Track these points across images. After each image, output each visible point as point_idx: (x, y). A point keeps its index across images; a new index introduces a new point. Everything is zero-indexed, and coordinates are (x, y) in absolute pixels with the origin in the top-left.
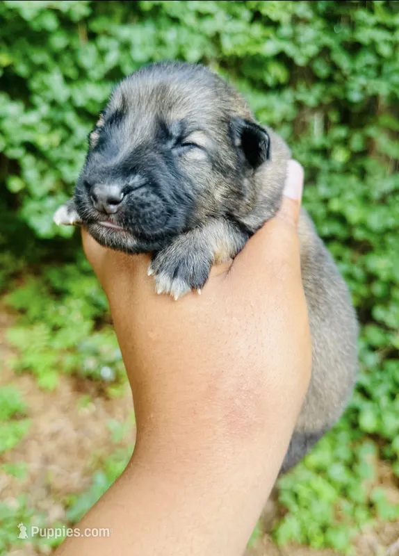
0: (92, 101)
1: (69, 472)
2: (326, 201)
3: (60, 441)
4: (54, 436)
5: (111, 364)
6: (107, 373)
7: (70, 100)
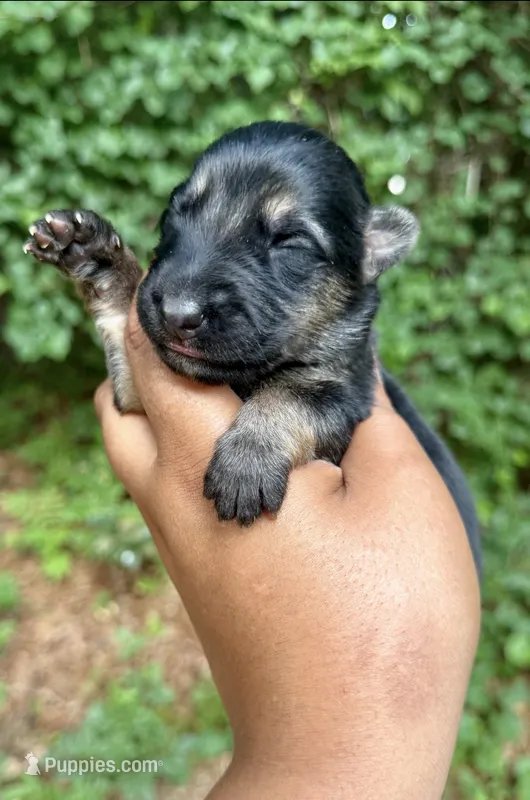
0: (104, 155)
1: (66, 699)
2: (477, 300)
3: (62, 653)
4: (54, 646)
5: (135, 547)
6: (129, 558)
7: (72, 155)
